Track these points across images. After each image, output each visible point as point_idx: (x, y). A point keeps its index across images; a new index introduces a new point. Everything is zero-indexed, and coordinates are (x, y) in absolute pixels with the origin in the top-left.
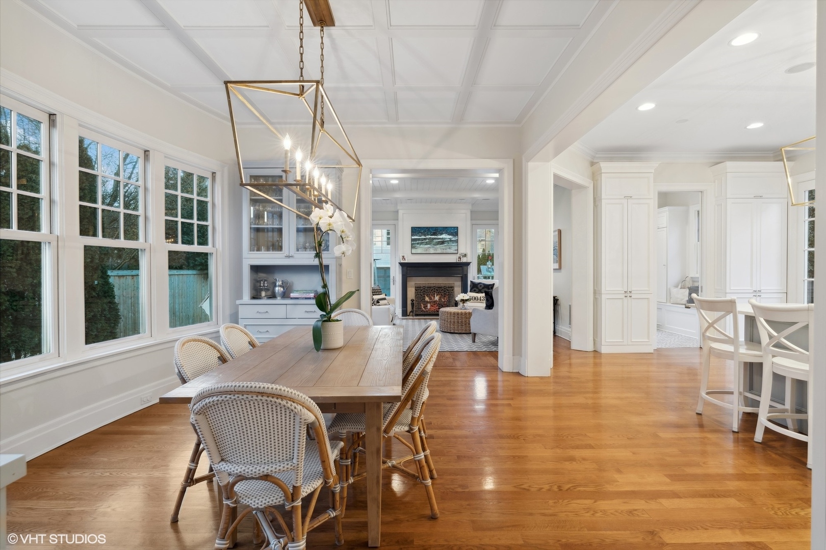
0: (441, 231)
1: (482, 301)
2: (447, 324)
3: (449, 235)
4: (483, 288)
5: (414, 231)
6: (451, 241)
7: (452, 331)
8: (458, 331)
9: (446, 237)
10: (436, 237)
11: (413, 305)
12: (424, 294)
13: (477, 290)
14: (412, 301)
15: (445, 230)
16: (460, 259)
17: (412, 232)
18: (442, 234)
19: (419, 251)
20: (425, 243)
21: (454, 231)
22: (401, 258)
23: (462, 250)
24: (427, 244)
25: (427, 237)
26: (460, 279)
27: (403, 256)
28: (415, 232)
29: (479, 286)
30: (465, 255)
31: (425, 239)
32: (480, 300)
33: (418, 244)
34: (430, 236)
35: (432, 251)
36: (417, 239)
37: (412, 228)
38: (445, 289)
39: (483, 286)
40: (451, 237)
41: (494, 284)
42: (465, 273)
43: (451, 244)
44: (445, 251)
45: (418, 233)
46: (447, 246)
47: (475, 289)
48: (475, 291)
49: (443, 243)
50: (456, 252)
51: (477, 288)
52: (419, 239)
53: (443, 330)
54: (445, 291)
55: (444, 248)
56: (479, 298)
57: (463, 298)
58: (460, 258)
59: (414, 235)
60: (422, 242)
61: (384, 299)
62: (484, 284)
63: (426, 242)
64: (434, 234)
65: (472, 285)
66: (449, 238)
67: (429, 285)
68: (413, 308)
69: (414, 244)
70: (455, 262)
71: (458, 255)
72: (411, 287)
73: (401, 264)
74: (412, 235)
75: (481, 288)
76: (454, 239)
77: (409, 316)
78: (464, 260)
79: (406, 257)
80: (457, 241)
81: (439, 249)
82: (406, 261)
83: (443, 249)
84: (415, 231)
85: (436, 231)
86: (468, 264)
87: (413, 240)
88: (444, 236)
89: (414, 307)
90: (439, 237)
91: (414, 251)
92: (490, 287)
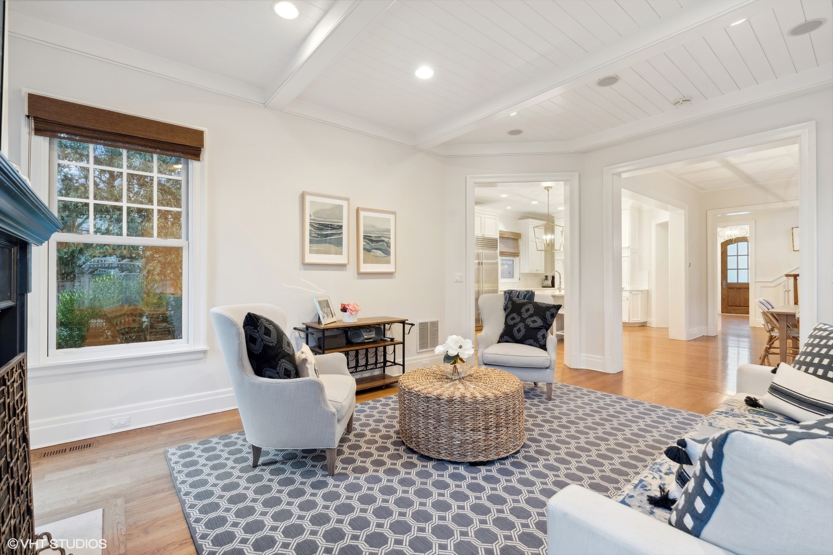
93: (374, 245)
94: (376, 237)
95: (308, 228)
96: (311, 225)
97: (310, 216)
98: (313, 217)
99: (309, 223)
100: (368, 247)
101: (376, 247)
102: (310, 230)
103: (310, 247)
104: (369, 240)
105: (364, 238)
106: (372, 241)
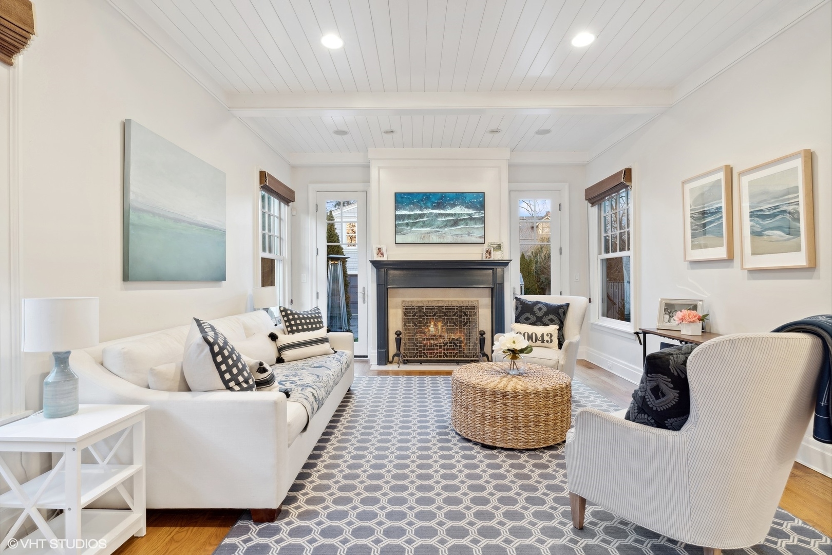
0: (451, 199)
1: (546, 344)
2: (474, 421)
3: (467, 207)
4: (546, 314)
5: (399, 199)
6: (471, 218)
7: (488, 442)
8: (506, 442)
9: (461, 212)
10: (442, 212)
11: (398, 341)
12: (420, 322)
13: (533, 319)
14: (398, 335)
15: (458, 198)
16: (490, 254)
17: (396, 201)
18: (453, 206)
19: (409, 238)
20: (421, 224)
21: (478, 202)
22: (375, 251)
23: (492, 238)
24: (424, 225)
25: (425, 211)
26: (488, 291)
27: (379, 249)
28: (402, 203)
29: (536, 309)
30: (499, 247)
31: (421, 216)
32: (543, 341)
33: (407, 225)
34: (430, 211)
35: (434, 239)
36: (405, 215)
37: (397, 195)
38: (460, 311)
39: (545, 309)
40: (471, 211)
41: (568, 305)
42: (499, 281)
43: (472, 225)
44: (459, 240)
45: (408, 205)
46: (464, 230)
47: (528, 315)
48: (527, 321)
49: (455, 223)
50: (481, 241)
51: (533, 313)
52: (409, 216)
53: (463, 434)
54: (460, 316)
55: (458, 232)
56: (539, 336)
57: (512, 347)
58: (488, 252)
59: (400, 209)
60: (415, 222)
61: (324, 340)
62: (546, 305)
63: (424, 222)
64: (439, 206)
65: (520, 307)
66: (468, 214)
67: (430, 304)
68: (398, 347)
69: (400, 225)
70: (480, 259)
71: (485, 247)
72: (396, 307)
73: (375, 264)
74: (397, 208)
75: (540, 314)
76: (477, 216)
77: (391, 363)
78: (496, 256)
79: (384, 251)
80: (483, 220)
81: (450, 233)
82: (385, 258)
83: (457, 235)
84: (402, 199)
85: (441, 200)
86: (505, 264)
87: (397, 218)
88: (458, 210)
89: (402, 345)
90: (448, 211)
91: (400, 239)
92: (561, 311)
93: (767, 222)
94: (770, 209)
95: (689, 220)
96: (692, 217)
97: (691, 206)
98: (693, 207)
99: (690, 215)
100: (758, 229)
101: (771, 226)
102: (691, 223)
103: (692, 242)
104: (758, 216)
105: (751, 216)
106: (764, 217)
